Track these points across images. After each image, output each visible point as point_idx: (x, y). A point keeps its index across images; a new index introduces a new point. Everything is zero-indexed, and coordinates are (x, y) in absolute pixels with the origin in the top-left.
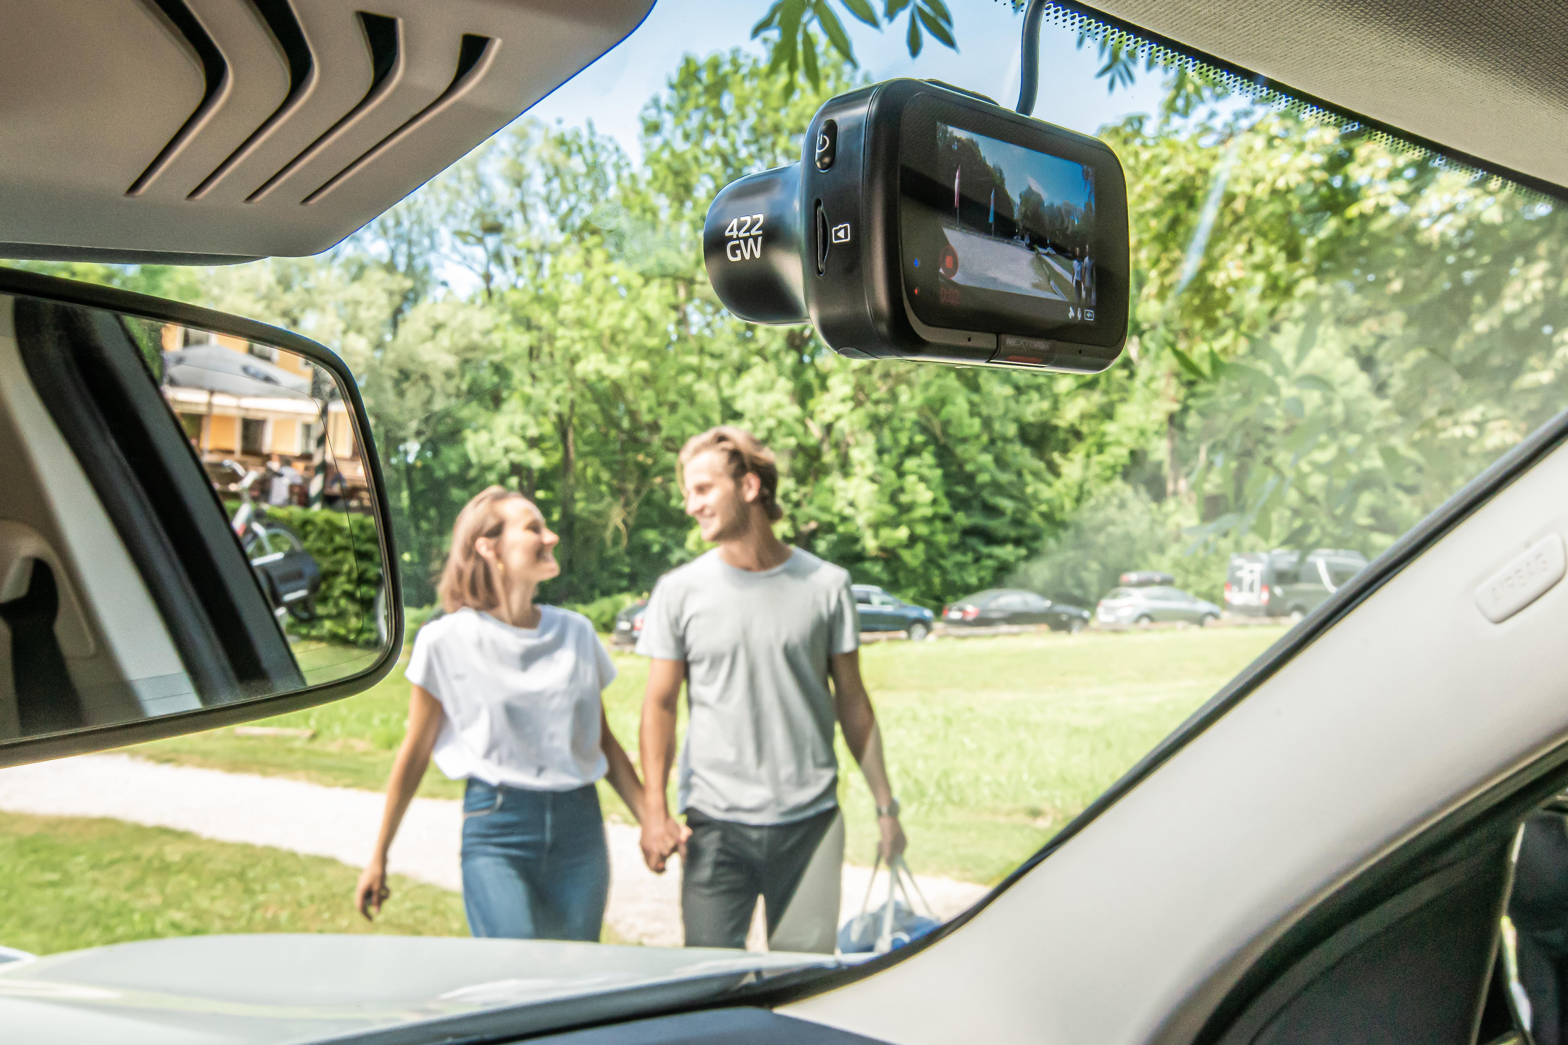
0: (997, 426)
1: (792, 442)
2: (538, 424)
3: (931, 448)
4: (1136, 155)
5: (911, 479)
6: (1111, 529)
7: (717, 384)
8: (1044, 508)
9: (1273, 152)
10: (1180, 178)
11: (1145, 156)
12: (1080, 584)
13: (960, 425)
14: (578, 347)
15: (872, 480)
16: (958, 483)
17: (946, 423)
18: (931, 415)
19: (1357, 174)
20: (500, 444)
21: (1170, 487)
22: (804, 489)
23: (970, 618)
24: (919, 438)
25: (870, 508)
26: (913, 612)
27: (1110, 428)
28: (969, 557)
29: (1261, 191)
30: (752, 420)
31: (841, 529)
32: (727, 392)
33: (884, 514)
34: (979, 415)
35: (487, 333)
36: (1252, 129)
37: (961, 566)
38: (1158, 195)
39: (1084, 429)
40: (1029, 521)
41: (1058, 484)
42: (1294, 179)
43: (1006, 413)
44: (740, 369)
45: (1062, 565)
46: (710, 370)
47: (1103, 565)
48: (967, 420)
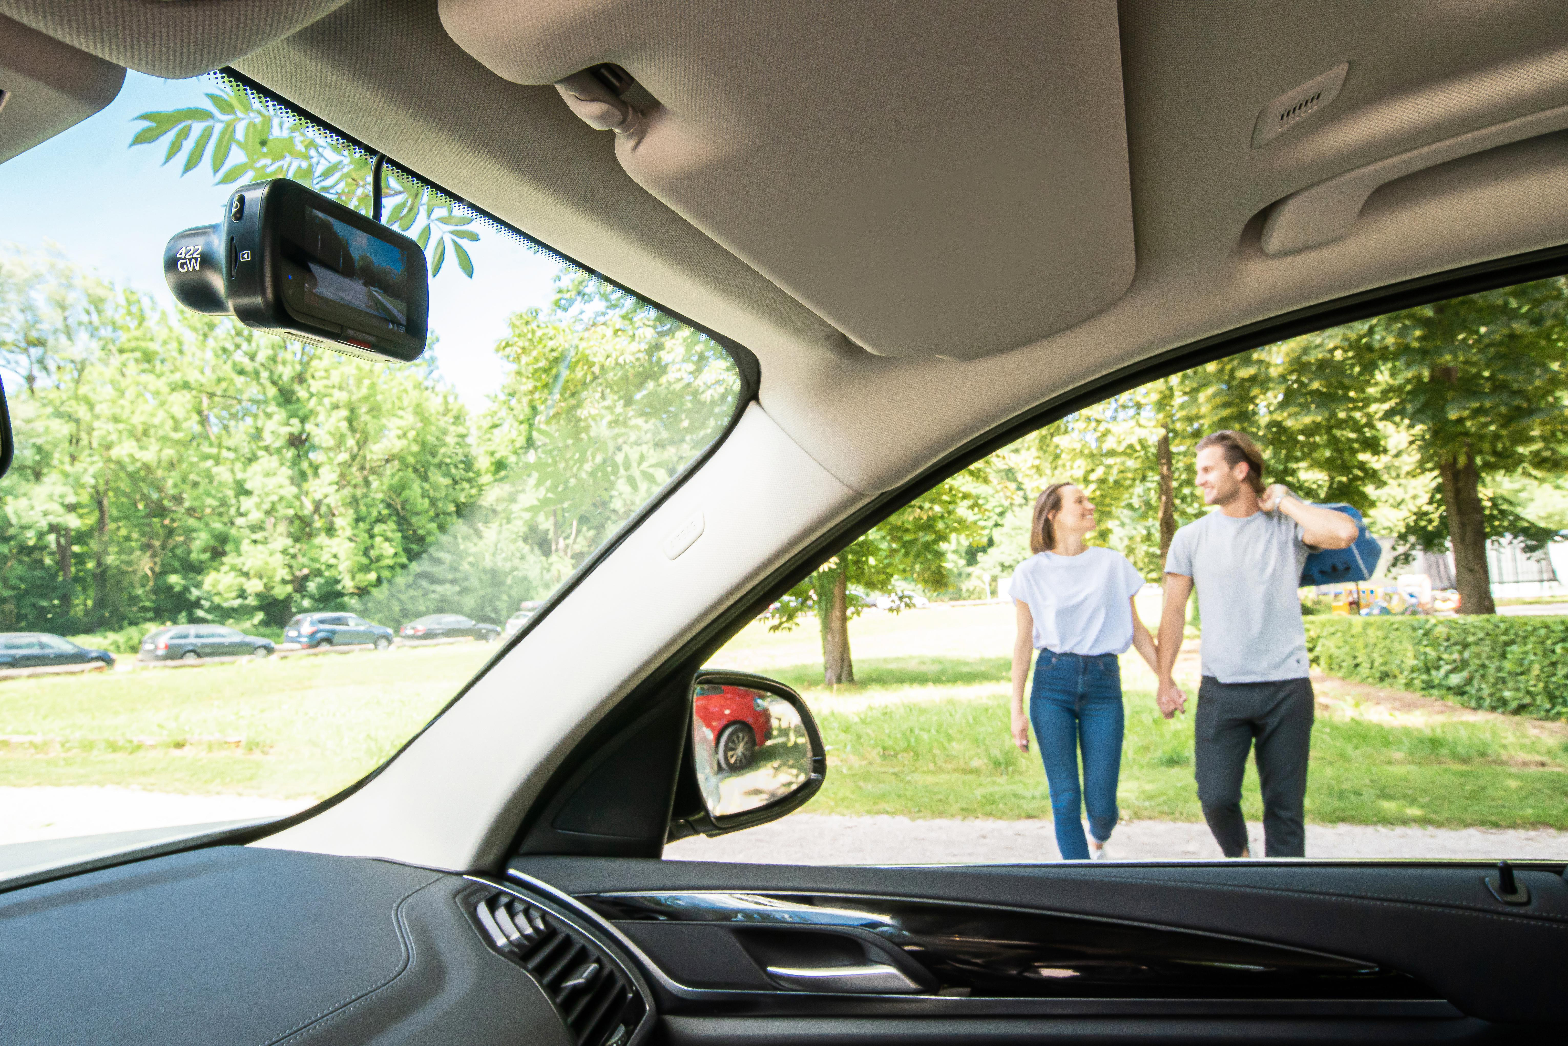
0: (440, 504)
1: (291, 512)
2: (76, 494)
3: (394, 518)
4: (533, 332)
5: (378, 540)
6: (515, 573)
7: (232, 471)
8: (471, 559)
9: (617, 339)
10: (560, 349)
11: (539, 333)
12: (496, 610)
13: (415, 505)
14: (114, 437)
15: (351, 540)
16: (412, 543)
17: (405, 502)
18: (394, 496)
19: (664, 356)
20: (39, 508)
21: (554, 547)
22: (298, 546)
23: (420, 633)
24: (385, 512)
25: (348, 559)
26: (380, 629)
27: (515, 507)
28: (420, 592)
29: (610, 363)
30: (259, 496)
31: (327, 574)
32: (240, 476)
33: (358, 563)
34: (429, 497)
35: (29, 421)
36: (604, 324)
37: (414, 599)
38: (547, 359)
39: (499, 508)
40: (461, 568)
41: (481, 543)
42: (629, 358)
43: (446, 496)
44: (251, 459)
45: (483, 597)
46: (227, 459)
47: (510, 597)
48: (419, 500)
